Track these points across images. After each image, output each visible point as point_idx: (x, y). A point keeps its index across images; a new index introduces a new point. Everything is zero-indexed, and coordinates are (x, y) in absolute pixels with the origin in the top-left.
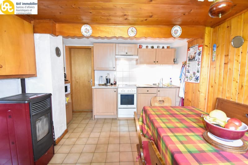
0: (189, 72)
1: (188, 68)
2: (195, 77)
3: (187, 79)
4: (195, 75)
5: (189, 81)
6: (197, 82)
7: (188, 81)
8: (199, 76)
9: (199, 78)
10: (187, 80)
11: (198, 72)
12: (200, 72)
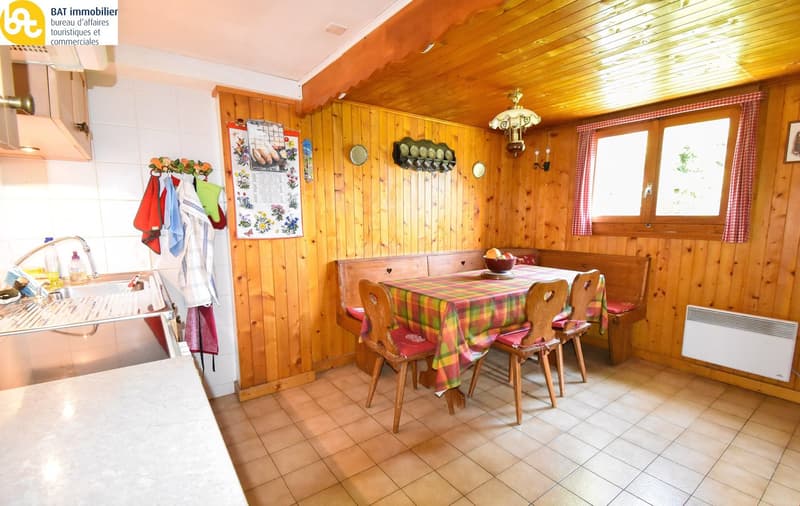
0: (249, 206)
1: (242, 191)
2: (285, 220)
3: (247, 229)
4: (284, 216)
5: (256, 235)
6: (293, 235)
7: (252, 237)
8: (300, 218)
9: (299, 223)
10: (250, 232)
11: (293, 205)
12: (299, 206)
